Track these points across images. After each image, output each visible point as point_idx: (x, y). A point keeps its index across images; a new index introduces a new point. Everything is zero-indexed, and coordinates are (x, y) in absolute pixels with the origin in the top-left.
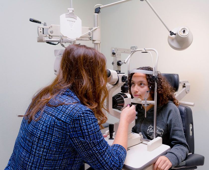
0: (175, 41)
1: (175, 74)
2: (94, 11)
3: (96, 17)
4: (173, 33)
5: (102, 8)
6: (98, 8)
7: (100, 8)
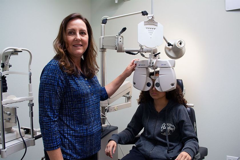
0: (172, 51)
1: (179, 80)
2: (102, 22)
3: (103, 27)
4: (170, 44)
5: (109, 19)
6: (105, 19)
7: (107, 19)
